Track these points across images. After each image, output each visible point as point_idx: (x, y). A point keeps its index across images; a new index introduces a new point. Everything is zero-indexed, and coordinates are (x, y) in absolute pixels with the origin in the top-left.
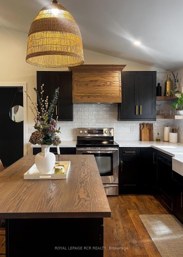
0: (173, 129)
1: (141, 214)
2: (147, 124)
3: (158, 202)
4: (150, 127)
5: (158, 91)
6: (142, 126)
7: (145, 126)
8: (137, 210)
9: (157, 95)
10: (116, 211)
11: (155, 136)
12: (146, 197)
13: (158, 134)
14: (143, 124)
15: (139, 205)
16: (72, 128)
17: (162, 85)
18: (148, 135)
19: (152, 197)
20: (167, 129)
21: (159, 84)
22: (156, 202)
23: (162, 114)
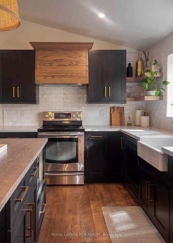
0: (145, 113)
1: (105, 205)
2: (118, 108)
3: (126, 192)
4: (121, 111)
5: (129, 72)
6: (112, 110)
7: (116, 109)
8: (101, 201)
9: (128, 76)
10: (77, 203)
11: (126, 120)
12: (114, 187)
13: (129, 118)
14: (114, 108)
15: (104, 195)
16: (37, 112)
17: (133, 66)
18: (118, 119)
19: (121, 187)
20: (139, 113)
21: (130, 64)
22: (124, 192)
23: (133, 97)
